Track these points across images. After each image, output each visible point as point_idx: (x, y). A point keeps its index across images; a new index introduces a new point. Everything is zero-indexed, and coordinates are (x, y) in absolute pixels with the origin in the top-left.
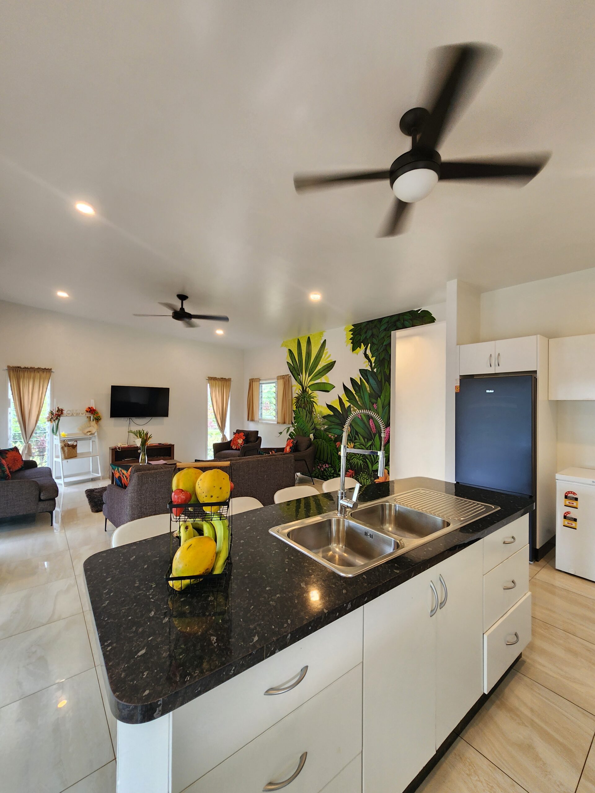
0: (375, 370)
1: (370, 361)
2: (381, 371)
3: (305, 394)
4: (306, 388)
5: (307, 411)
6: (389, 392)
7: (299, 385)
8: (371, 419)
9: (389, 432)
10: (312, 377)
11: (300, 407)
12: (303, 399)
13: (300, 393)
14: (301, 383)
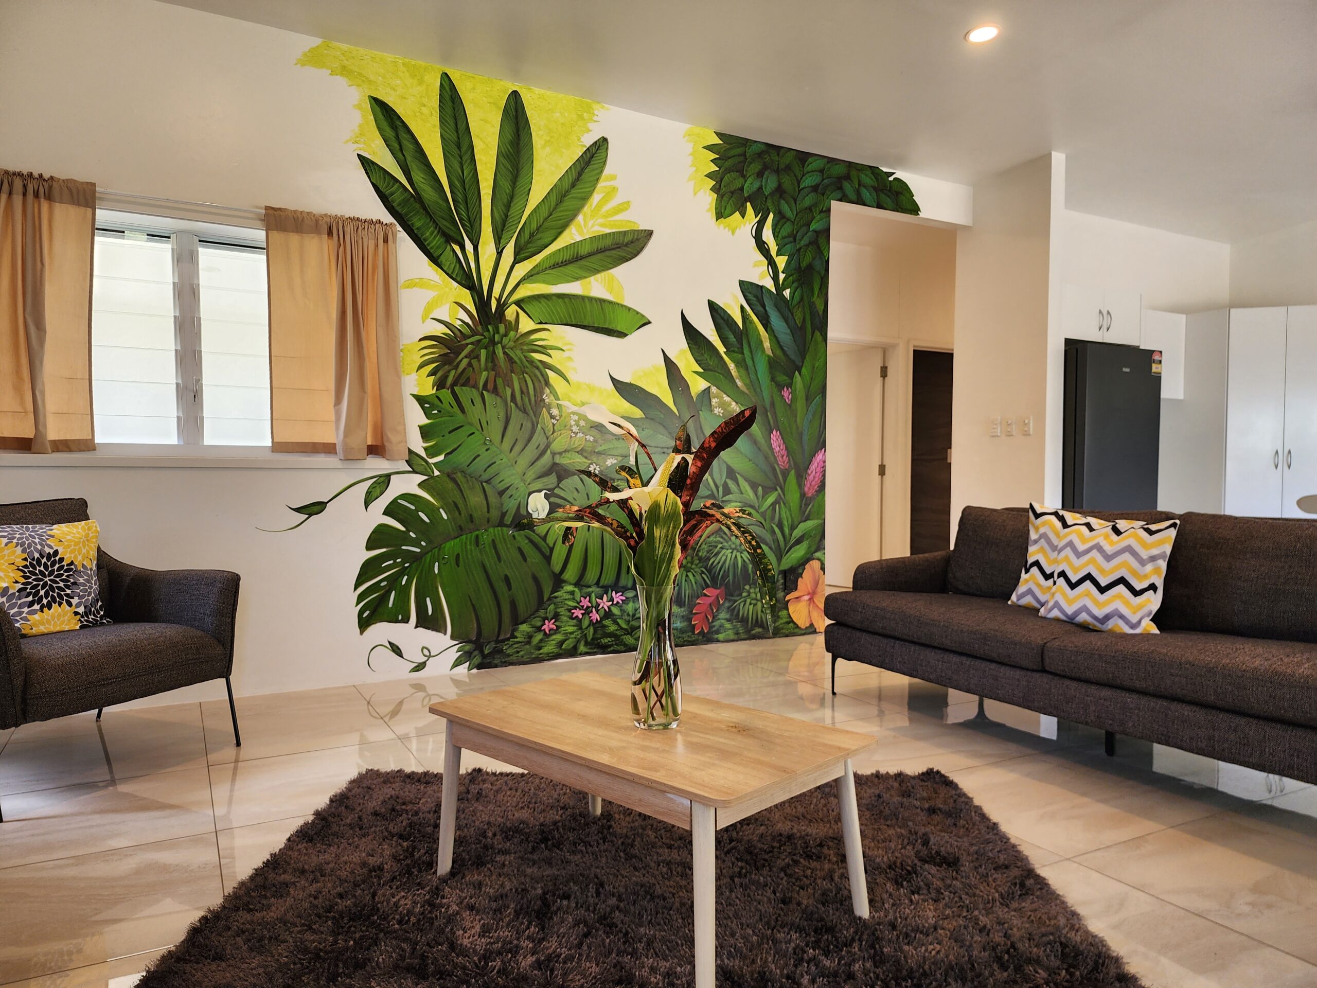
0: (787, 293)
1: (771, 263)
2: (802, 300)
3: (498, 333)
4: (502, 307)
5: (511, 401)
6: (822, 359)
7: (455, 284)
8: (774, 432)
9: (824, 462)
10: (537, 265)
11: (463, 385)
12: (482, 351)
13: (461, 323)
14: (468, 280)
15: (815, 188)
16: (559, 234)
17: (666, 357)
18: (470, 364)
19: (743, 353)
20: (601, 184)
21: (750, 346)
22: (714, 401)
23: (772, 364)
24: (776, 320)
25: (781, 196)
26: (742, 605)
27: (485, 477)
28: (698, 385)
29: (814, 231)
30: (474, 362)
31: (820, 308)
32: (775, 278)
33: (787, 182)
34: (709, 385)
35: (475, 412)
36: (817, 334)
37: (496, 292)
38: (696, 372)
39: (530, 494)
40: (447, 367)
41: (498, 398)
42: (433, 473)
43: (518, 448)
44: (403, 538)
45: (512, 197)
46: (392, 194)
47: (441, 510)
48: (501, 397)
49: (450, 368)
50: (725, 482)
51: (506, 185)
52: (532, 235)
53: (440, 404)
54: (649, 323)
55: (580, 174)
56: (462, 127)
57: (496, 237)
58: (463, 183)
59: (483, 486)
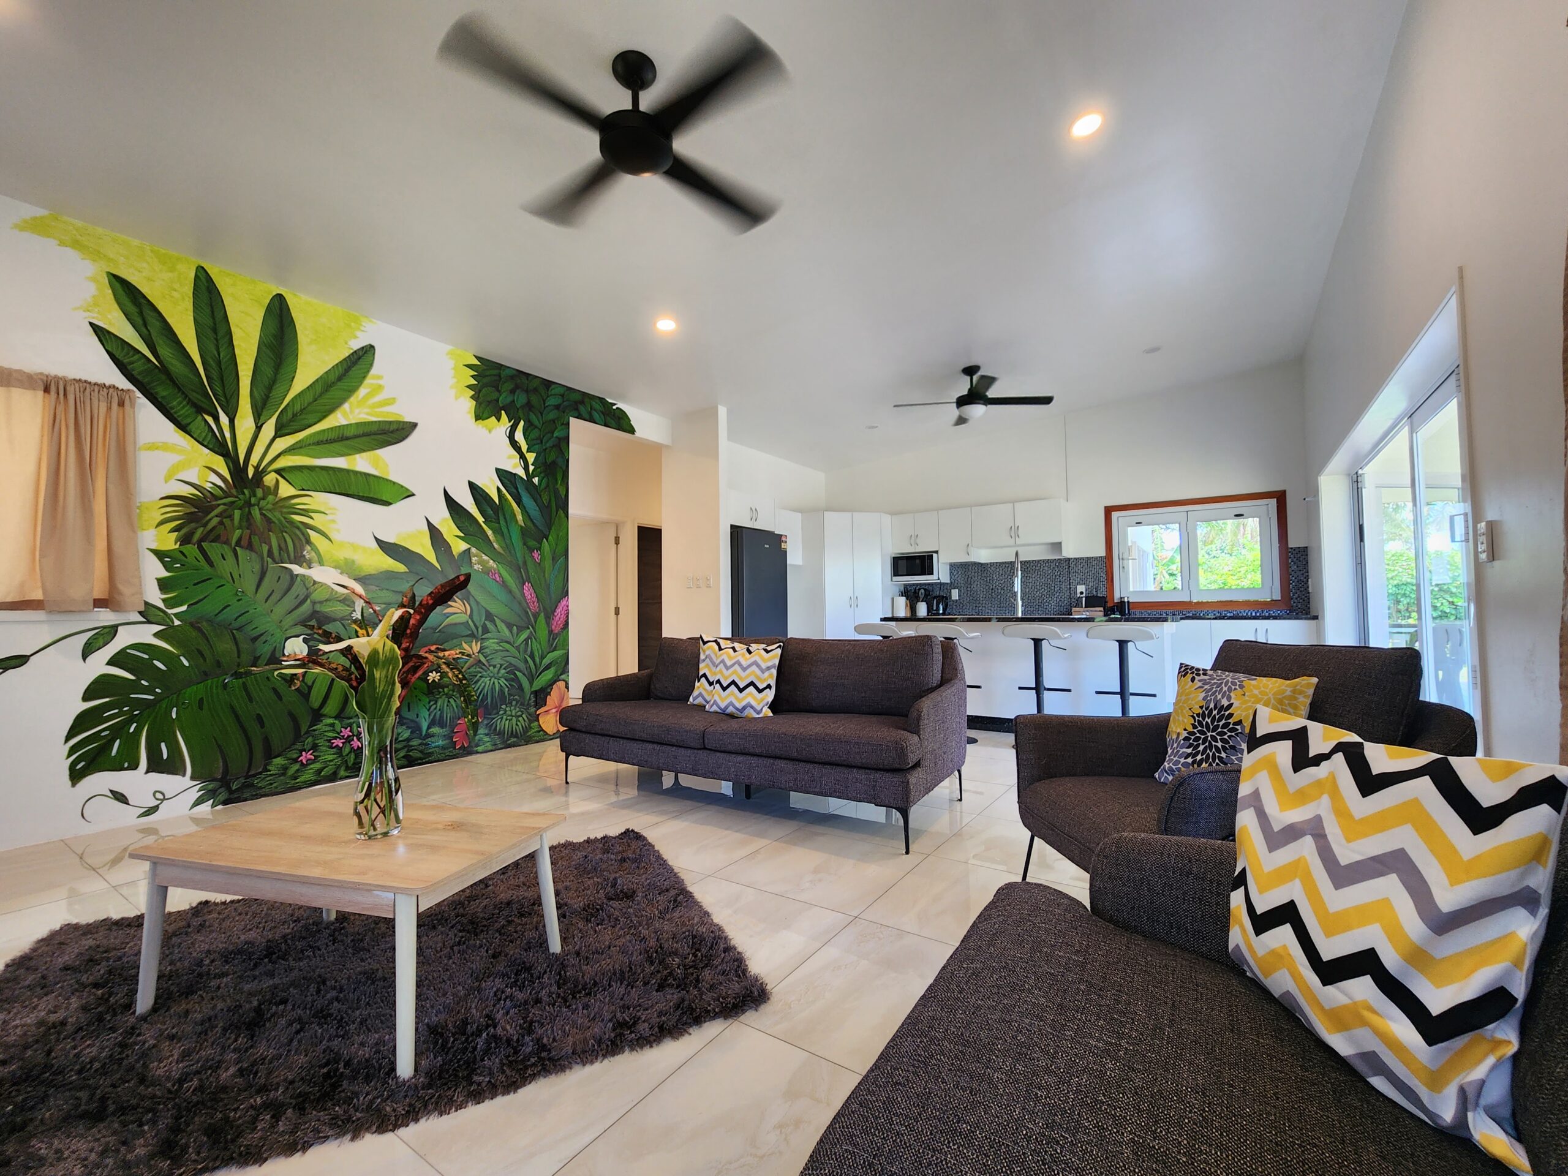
0: (536, 480)
1: (522, 457)
2: (548, 486)
3: (255, 496)
4: (260, 473)
5: (268, 556)
6: (565, 530)
7: (207, 451)
8: (527, 583)
9: (568, 606)
10: (300, 441)
11: (212, 541)
12: (236, 511)
13: (212, 485)
14: (221, 447)
15: (557, 407)
16: (324, 417)
17: (429, 523)
18: (221, 523)
19: (499, 523)
20: (368, 381)
21: (505, 518)
22: (474, 559)
23: (524, 532)
24: (526, 499)
25: (530, 410)
26: (499, 720)
27: (236, 624)
28: (459, 546)
29: (557, 437)
30: (227, 521)
31: (563, 494)
32: (526, 468)
33: (534, 399)
34: (469, 546)
35: (227, 566)
36: (561, 512)
37: (254, 459)
38: (457, 536)
39: (287, 639)
40: (193, 525)
41: (253, 554)
42: (173, 623)
43: (274, 598)
44: (134, 686)
45: (273, 382)
46: (132, 363)
47: (182, 658)
48: (257, 553)
49: (197, 525)
50: (484, 623)
51: (268, 371)
52: (295, 415)
53: (185, 559)
54: (413, 495)
55: (347, 371)
56: (219, 316)
57: (256, 415)
58: (219, 363)
59: (233, 634)
